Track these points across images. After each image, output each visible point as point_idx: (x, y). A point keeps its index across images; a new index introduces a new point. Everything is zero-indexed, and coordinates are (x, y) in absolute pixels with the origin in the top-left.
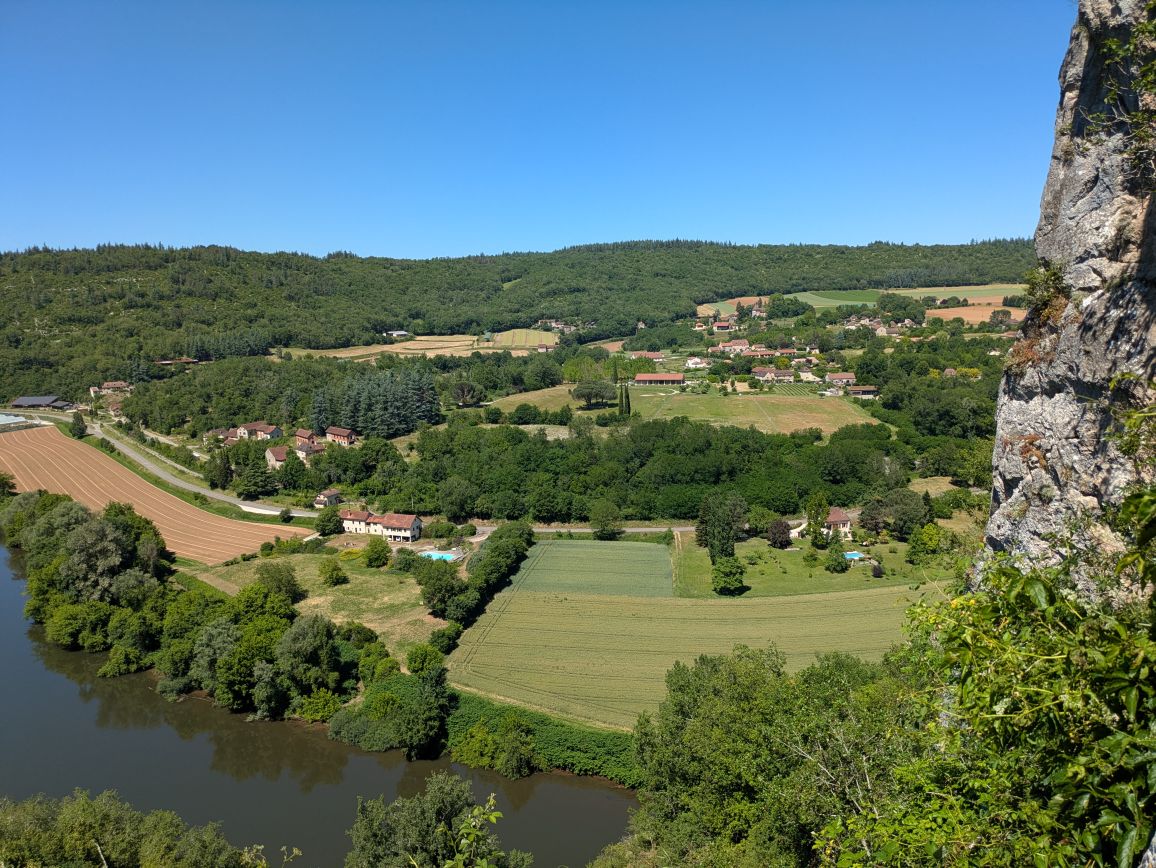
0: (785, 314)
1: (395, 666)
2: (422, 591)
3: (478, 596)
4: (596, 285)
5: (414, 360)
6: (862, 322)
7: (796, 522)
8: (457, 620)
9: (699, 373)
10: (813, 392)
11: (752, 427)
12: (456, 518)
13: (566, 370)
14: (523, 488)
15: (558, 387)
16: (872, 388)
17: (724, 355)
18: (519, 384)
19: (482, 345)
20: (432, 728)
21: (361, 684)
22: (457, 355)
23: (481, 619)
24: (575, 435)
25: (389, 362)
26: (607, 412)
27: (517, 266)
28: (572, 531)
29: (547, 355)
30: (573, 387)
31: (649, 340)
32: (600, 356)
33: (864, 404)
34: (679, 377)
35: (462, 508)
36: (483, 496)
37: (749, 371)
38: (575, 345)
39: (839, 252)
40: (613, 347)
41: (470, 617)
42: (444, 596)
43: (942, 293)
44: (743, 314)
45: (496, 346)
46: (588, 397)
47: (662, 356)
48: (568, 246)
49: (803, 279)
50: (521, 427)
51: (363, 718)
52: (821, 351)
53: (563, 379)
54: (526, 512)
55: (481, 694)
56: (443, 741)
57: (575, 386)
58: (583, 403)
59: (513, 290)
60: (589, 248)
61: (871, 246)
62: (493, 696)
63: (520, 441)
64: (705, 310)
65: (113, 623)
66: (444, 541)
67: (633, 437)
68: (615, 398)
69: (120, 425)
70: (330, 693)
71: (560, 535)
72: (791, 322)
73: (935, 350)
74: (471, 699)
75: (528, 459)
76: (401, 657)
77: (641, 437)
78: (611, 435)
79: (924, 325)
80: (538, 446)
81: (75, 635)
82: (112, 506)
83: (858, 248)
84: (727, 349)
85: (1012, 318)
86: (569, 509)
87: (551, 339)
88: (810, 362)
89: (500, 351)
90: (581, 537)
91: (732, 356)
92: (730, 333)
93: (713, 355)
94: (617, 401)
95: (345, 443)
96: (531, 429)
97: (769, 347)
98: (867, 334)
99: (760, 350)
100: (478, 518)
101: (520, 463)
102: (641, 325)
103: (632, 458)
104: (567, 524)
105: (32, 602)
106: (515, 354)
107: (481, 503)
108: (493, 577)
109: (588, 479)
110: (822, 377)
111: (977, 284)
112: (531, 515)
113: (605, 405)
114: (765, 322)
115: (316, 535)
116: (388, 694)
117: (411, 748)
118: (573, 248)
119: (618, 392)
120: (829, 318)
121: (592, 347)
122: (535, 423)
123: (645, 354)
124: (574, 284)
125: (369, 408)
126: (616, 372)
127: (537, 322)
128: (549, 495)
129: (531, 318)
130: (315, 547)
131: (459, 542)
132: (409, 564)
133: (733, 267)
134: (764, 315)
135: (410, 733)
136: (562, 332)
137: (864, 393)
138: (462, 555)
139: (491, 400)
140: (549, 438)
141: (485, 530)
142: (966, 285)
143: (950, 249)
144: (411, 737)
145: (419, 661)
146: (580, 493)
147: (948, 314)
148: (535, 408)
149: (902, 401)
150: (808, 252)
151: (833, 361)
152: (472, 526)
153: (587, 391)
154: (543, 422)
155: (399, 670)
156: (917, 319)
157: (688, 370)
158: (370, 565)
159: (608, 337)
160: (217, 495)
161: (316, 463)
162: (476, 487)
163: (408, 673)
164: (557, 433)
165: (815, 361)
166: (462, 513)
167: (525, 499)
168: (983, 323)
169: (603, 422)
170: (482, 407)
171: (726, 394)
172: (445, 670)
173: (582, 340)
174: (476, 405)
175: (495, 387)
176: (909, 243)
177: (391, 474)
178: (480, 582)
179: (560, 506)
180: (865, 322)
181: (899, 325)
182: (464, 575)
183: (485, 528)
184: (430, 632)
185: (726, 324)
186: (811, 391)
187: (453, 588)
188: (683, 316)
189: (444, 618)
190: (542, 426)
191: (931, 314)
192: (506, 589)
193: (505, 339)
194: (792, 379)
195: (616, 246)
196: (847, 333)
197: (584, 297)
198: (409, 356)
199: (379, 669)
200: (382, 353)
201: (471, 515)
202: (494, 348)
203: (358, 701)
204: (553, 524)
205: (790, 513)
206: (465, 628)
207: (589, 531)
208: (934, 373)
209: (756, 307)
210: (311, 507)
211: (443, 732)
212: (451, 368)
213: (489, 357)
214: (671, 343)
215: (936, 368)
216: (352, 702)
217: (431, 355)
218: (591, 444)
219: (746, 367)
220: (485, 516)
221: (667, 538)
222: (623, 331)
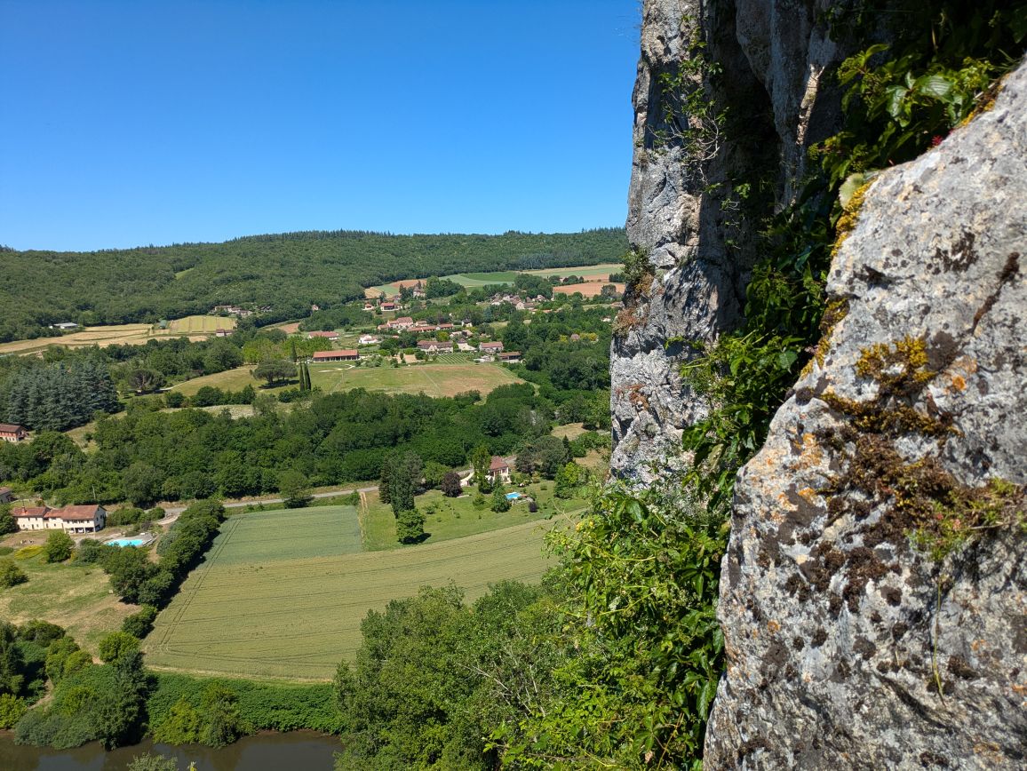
0: (441, 294)
1: (87, 659)
2: (111, 579)
3: (171, 576)
4: (269, 272)
5: (85, 351)
6: (505, 299)
7: (465, 473)
8: (151, 603)
9: (371, 349)
10: (470, 359)
11: (421, 393)
12: (142, 503)
13: (246, 352)
14: (210, 467)
15: (239, 369)
16: (517, 353)
17: (392, 331)
18: (199, 367)
19: (157, 332)
20: (131, 714)
21: (49, 683)
22: (132, 343)
23: (177, 599)
24: (260, 413)
25: (58, 354)
26: (288, 388)
27: (188, 257)
28: (263, 503)
29: (226, 339)
30: (254, 368)
31: (324, 321)
32: (278, 338)
33: (512, 368)
34: (354, 353)
35: (148, 493)
36: (170, 479)
37: (415, 345)
38: (253, 328)
39: (481, 240)
40: (290, 329)
41: (164, 598)
42: (135, 582)
43: (564, 273)
44: (406, 295)
45: (172, 333)
46: (270, 376)
47: (336, 335)
48: (238, 237)
49: (454, 263)
50: (205, 409)
51: (55, 717)
52: (474, 325)
53: (243, 360)
54: (216, 490)
55: (181, 671)
56: (144, 724)
57: (256, 367)
58: (265, 382)
59: (185, 279)
60: (259, 238)
61: (505, 234)
62: (194, 671)
63: (205, 423)
64: (371, 293)
66: (131, 528)
67: (315, 410)
68: (295, 376)
70: (14, 697)
71: (251, 508)
72: (447, 301)
73: (562, 319)
74: (170, 679)
75: (214, 439)
76: (93, 648)
77: (323, 409)
78: (295, 410)
79: (552, 299)
80: (224, 425)
83: (496, 237)
84: (394, 326)
85: (617, 291)
86: (258, 482)
87: (228, 324)
88: (465, 334)
89: (177, 338)
90: (272, 507)
91: (399, 332)
92: (396, 312)
93: (382, 332)
94: (298, 378)
96: (215, 410)
97: (431, 323)
98: (509, 309)
99: (423, 326)
100: (166, 500)
101: (206, 444)
102: (315, 308)
103: (316, 430)
104: (257, 497)
106: (192, 339)
107: (168, 486)
108: (186, 557)
109: (275, 452)
110: (476, 346)
111: (589, 265)
112: (220, 492)
113: (286, 383)
114: (424, 302)
116: (80, 688)
117: (110, 737)
118: (244, 239)
119: (298, 370)
120: (478, 296)
121: (270, 329)
122: (219, 404)
123: (320, 333)
124: (247, 272)
126: (294, 351)
127: (213, 308)
128: (237, 472)
129: (207, 305)
131: (147, 527)
132: (94, 554)
133: (393, 254)
134: (424, 295)
135: (107, 723)
136: (239, 317)
137: (512, 358)
138: (151, 539)
139: (171, 385)
140: (234, 418)
141: (174, 513)
142: (581, 266)
144: (109, 727)
145: (112, 650)
146: (268, 467)
147: (570, 290)
148: (218, 390)
149: (541, 363)
150: (455, 241)
151: (484, 333)
152: (160, 509)
153: (268, 370)
154: (226, 403)
155: (91, 661)
156: (547, 295)
157: (361, 347)
158: (51, 561)
159: (284, 320)
162: (161, 471)
163: (101, 663)
164: (241, 412)
165: (469, 333)
166: (149, 498)
167: (214, 477)
168: (596, 296)
169: (286, 399)
170: (162, 392)
171: (396, 366)
172: (141, 654)
173: (259, 324)
175: (174, 372)
176: (535, 232)
178: (173, 563)
179: (250, 480)
180: (507, 298)
181: (534, 300)
182: (154, 558)
183: (173, 510)
184: (123, 619)
185: (392, 304)
186: (468, 359)
187: (144, 572)
188: (353, 299)
189: (136, 603)
190: (226, 406)
191: (557, 290)
192: (201, 566)
193: (181, 326)
194: (452, 349)
195: (285, 236)
196: (493, 308)
197: (257, 284)
198: (80, 347)
199: (69, 663)
200: (50, 346)
201: (158, 498)
202: (170, 335)
203: (46, 701)
204: (243, 499)
205: (459, 465)
206: (160, 609)
207: (280, 501)
208: (563, 338)
209: (417, 288)
211: (143, 715)
212: (127, 357)
213: (165, 344)
214: (344, 323)
215: (565, 334)
216: (40, 702)
217: (104, 345)
218: (276, 420)
219: (411, 342)
220: (173, 498)
221: (354, 500)
222: (299, 314)
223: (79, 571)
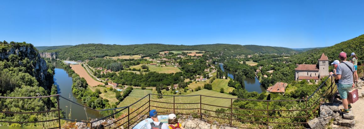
0: (171, 54)
1: (110, 106)
2: (116, 95)
3: (123, 97)
7: (170, 87)
12: (123, 85)
17: (162, 60)
22: (127, 59)
23: (123, 100)
24: (141, 73)
27: (137, 46)
30: (141, 65)
33: (179, 68)
34: (156, 64)
39: (177, 46)
40: (148, 58)
42: (118, 97)
44: (165, 54)
46: (143, 67)
47: (154, 60)
49: (173, 49)
50: (133, 71)
52: (175, 60)
59: (136, 50)
61: (181, 45)
63: (133, 74)
64: (161, 53)
65: (79, 92)
66: (120, 88)
70: (101, 108)
72: (171, 55)
73: (188, 60)
78: (146, 73)
80: (135, 74)
81: (75, 93)
82: (82, 78)
86: (138, 85)
88: (173, 62)
89: (133, 58)
90: (139, 89)
92: (163, 57)
94: (147, 68)
95: (110, 72)
97: (168, 59)
98: (180, 58)
101: (132, 78)
104: (138, 87)
105: (72, 87)
106: (135, 59)
107: (126, 83)
108: (126, 94)
109: (141, 80)
110: (174, 64)
112: (133, 85)
113: (145, 68)
114: (168, 55)
115: (104, 85)
120: (176, 55)
123: (152, 60)
125: (114, 67)
126: (147, 63)
127: (138, 54)
128: (135, 83)
130: (104, 86)
131: (122, 88)
132: (115, 91)
138: (123, 90)
141: (126, 87)
142: (192, 50)
143: (190, 46)
145: (113, 106)
146: (140, 82)
149: (184, 68)
150: (173, 46)
157: (157, 62)
158: (110, 90)
160: (94, 76)
161: (106, 74)
164: (138, 73)
166: (123, 84)
167: (132, 83)
168: (193, 56)
169: (145, 71)
171: (162, 67)
173: (144, 57)
174: (128, 67)
175: (131, 65)
176: (185, 45)
177: (115, 77)
178: (124, 95)
182: (122, 93)
184: (116, 102)
185: (163, 55)
187: (120, 96)
189: (118, 100)
190: (136, 71)
191: (188, 54)
192: (128, 96)
193: (134, 56)
194: (171, 64)
196: (178, 57)
197: (145, 51)
198: (121, 58)
201: (125, 84)
204: (136, 87)
205: (169, 85)
206: (121, 101)
207: (141, 88)
209: (167, 53)
210: (105, 80)
214: (156, 58)
215: (188, 63)
217: (124, 59)
218: (143, 74)
219: (165, 62)
220: (127, 85)
221: (152, 89)
222: (150, 56)
223: (113, 93)
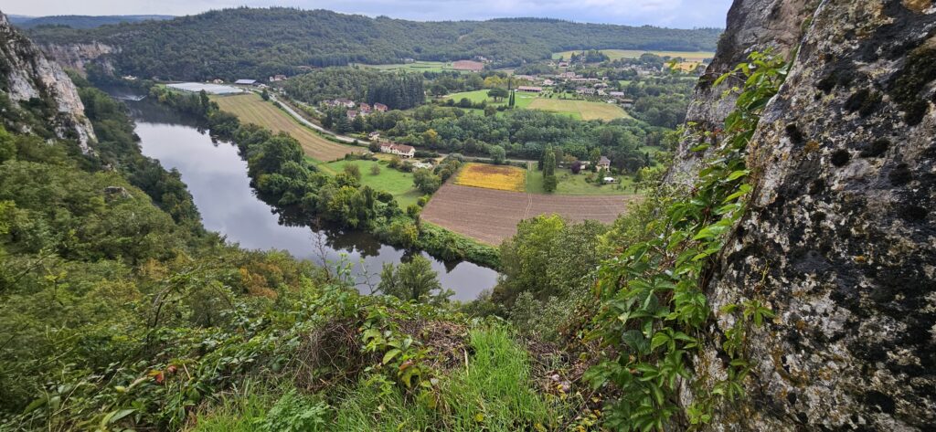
0: (595, 60)
2: (414, 181)
3: (438, 184)
6: (632, 67)
7: (584, 162)
9: (549, 88)
10: (603, 100)
12: (430, 150)
15: (481, 91)
16: (631, 101)
17: (562, 79)
18: (461, 88)
19: (447, 67)
24: (488, 115)
26: (503, 104)
27: (467, 27)
28: (482, 159)
29: (477, 74)
31: (527, 69)
32: (503, 76)
33: (626, 109)
34: (539, 89)
36: (443, 140)
37: (573, 88)
38: (491, 70)
40: (509, 72)
43: (674, 55)
44: (574, 59)
45: (453, 68)
46: (495, 96)
52: (609, 80)
53: (484, 86)
54: (462, 149)
58: (493, 99)
60: (503, 20)
61: (643, 27)
63: (461, 116)
66: (424, 159)
67: (514, 117)
68: (508, 98)
69: (283, 96)
72: (597, 65)
73: (665, 84)
75: (465, 125)
76: (404, 208)
77: (518, 117)
79: (662, 70)
80: (470, 118)
83: (637, 28)
84: (564, 77)
86: (482, 149)
87: (480, 66)
88: (603, 85)
89: (455, 71)
90: (486, 162)
91: (566, 80)
92: (566, 69)
93: (557, 79)
96: (467, 111)
97: (585, 77)
99: (580, 78)
102: (524, 62)
103: (513, 127)
106: (462, 73)
107: (442, 143)
108: (445, 177)
110: (608, 93)
111: (692, 51)
114: (585, 64)
115: (368, 152)
118: (494, 19)
119: (510, 95)
120: (616, 64)
121: (500, 71)
122: (469, 108)
124: (493, 39)
127: (474, 57)
129: (471, 55)
130: (368, 157)
131: (431, 160)
134: (585, 60)
136: (486, 63)
137: (627, 103)
138: (432, 166)
139: (449, 95)
140: (475, 115)
142: (686, 51)
145: (411, 210)
146: (487, 143)
147: (675, 66)
148: (469, 100)
149: (644, 108)
151: (615, 85)
153: (495, 93)
154: (472, 108)
156: (659, 67)
157: (544, 86)
158: (391, 167)
159: (508, 67)
164: (480, 111)
165: (606, 85)
166: (434, 148)
168: (689, 71)
169: (501, 109)
171: (561, 99)
173: (495, 67)
175: (451, 88)
178: (439, 178)
179: (478, 148)
181: (650, 70)
182: (432, 175)
185: (565, 64)
188: (545, 58)
191: (667, 65)
193: (457, 65)
194: (593, 93)
195: (516, 19)
196: (623, 72)
197: (497, 45)
198: (413, 71)
201: (437, 148)
205: (583, 158)
207: (489, 160)
209: (581, 55)
212: (432, 78)
213: (449, 74)
218: (494, 120)
222: (515, 65)
223: (401, 174)
